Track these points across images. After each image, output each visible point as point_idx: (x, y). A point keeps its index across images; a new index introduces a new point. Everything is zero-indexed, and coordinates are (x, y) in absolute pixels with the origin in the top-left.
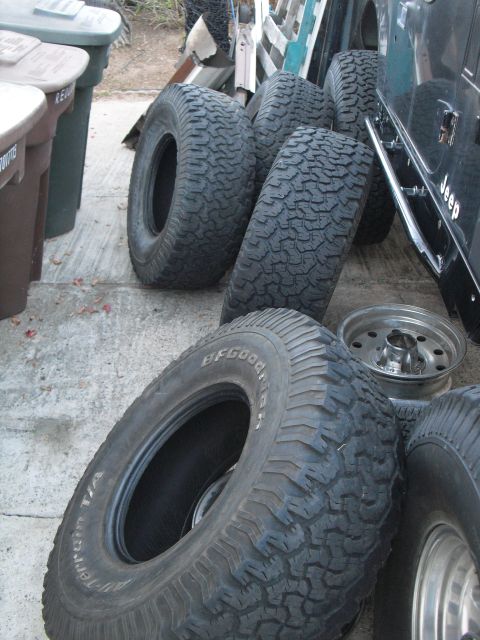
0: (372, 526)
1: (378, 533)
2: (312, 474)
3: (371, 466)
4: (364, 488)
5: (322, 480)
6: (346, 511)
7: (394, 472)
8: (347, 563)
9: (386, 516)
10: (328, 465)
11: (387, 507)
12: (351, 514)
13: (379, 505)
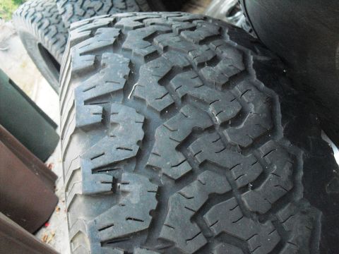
0: (268, 145)
1: (288, 143)
2: (100, 162)
3: (199, 76)
4: (211, 109)
5: (124, 155)
6: (206, 161)
7: (245, 60)
8: (277, 225)
9: (279, 116)
10: (120, 128)
11: (271, 102)
12: (215, 158)
13: (255, 109)
